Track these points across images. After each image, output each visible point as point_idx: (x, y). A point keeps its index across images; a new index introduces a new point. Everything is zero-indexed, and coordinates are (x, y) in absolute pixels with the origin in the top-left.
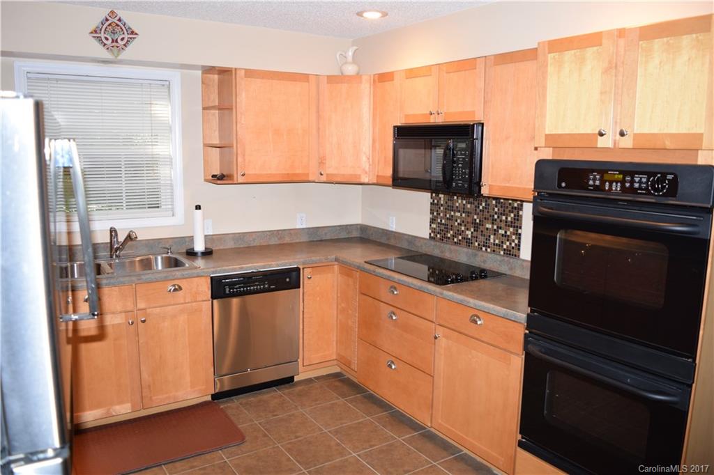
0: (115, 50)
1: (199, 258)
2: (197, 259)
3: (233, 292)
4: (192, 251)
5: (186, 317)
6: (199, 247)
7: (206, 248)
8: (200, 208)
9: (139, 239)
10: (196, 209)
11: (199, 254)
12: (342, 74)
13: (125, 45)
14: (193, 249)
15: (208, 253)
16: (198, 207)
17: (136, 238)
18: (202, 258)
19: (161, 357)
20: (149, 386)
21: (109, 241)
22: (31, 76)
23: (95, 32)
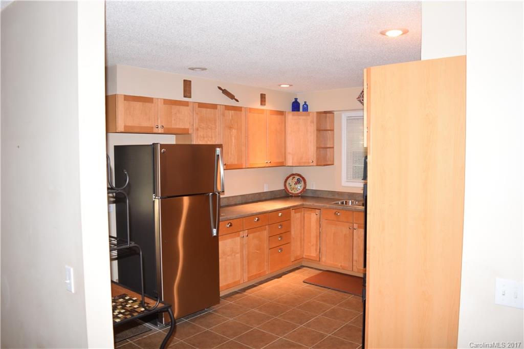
22: (348, 118)
23: (359, 98)
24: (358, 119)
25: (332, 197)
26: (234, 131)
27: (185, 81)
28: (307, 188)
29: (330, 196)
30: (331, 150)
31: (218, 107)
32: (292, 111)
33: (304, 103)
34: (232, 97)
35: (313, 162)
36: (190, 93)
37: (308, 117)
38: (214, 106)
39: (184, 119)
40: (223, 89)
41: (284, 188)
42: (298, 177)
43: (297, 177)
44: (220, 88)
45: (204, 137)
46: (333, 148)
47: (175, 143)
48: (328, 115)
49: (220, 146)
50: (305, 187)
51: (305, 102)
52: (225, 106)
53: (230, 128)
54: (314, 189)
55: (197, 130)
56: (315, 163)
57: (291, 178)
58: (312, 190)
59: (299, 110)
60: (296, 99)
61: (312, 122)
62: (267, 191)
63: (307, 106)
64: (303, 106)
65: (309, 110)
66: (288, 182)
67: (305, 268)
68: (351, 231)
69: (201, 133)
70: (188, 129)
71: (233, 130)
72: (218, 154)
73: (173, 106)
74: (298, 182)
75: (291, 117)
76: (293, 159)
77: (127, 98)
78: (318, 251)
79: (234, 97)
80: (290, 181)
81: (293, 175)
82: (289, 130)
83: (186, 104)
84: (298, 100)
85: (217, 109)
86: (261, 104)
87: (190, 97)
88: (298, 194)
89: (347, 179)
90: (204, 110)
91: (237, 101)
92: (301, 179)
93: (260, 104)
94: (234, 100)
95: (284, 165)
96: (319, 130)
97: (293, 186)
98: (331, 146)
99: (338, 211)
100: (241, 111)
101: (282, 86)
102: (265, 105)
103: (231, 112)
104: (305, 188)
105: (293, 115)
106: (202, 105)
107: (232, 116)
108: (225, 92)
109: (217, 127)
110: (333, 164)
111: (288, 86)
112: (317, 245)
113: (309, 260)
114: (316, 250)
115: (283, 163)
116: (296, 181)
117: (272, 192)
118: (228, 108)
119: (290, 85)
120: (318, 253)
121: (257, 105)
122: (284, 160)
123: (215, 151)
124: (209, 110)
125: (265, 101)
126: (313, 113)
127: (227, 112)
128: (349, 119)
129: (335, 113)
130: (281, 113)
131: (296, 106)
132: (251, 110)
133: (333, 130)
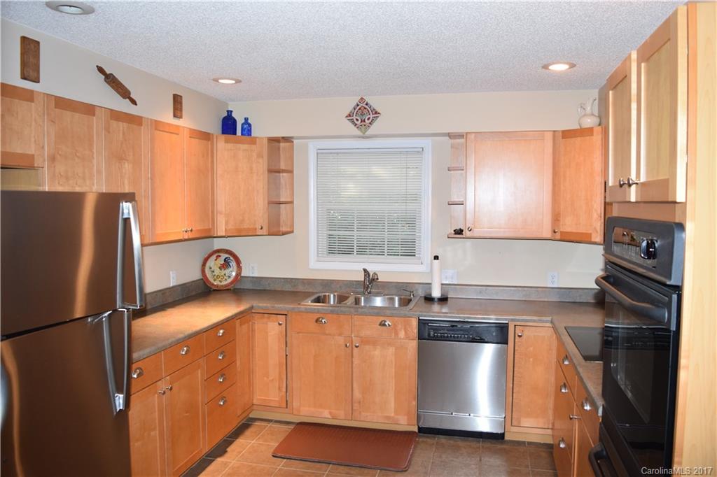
0: (363, 128)
1: (436, 304)
2: (434, 304)
3: (437, 336)
4: (429, 297)
5: (394, 350)
6: (436, 293)
7: (442, 295)
8: (438, 259)
9: (379, 280)
10: (435, 259)
11: (436, 300)
12: (580, 126)
13: (370, 123)
14: (431, 295)
15: (443, 300)
16: (436, 258)
17: (377, 279)
18: (439, 304)
19: (370, 380)
20: (360, 402)
21: (363, 280)
22: (319, 151)
23: (350, 115)
24: (338, 153)
25: (292, 290)
26: (127, 167)
27: (24, 39)
28: (242, 275)
29: (288, 288)
30: (288, 205)
31: (97, 111)
32: (223, 133)
33: (243, 121)
34: (125, 93)
35: (262, 228)
36: (37, 70)
37: (254, 146)
38: (89, 109)
39: (23, 132)
40: (108, 72)
41: (202, 277)
42: (227, 256)
43: (224, 256)
44: (101, 70)
45: (67, 178)
46: (292, 202)
48: (282, 145)
50: (240, 273)
51: (246, 119)
52: (112, 110)
53: (121, 159)
54: (256, 275)
55: (53, 159)
56: (265, 231)
57: (214, 257)
58: (253, 277)
59: (235, 133)
60: (230, 112)
61: (260, 156)
62: (175, 284)
63: (250, 125)
64: (242, 125)
65: (254, 134)
66: (208, 265)
67: (257, 423)
68: (349, 350)
70: (32, 156)
71: (126, 164)
72: (125, 216)
74: (226, 264)
75: (223, 145)
76: (227, 223)
78: (284, 390)
79: (130, 93)
80: (211, 263)
81: (218, 251)
82: (220, 169)
83: (27, 95)
84: (233, 115)
85: (94, 115)
86: (175, 116)
87: (37, 81)
88: (226, 286)
89: (318, 256)
90: (67, 115)
91: (134, 102)
92: (231, 258)
93: (172, 114)
94: (127, 100)
95: (212, 235)
96: (270, 171)
97: (217, 272)
98: (289, 200)
99: (322, 315)
100: (140, 124)
101: (221, 81)
102: (181, 117)
103: (122, 126)
104: (238, 274)
105: (227, 142)
106: (62, 104)
107: (124, 134)
108: (111, 80)
109: (95, 156)
110: (292, 232)
111: (233, 82)
112: (280, 379)
113: (266, 407)
114: (280, 389)
115: (209, 230)
116: (223, 262)
117: (183, 286)
118: (116, 115)
119: (238, 81)
120: (284, 394)
121: (167, 117)
122: (211, 227)
123: (116, 209)
124: (77, 115)
125: (181, 110)
126: (262, 138)
127: (114, 124)
128: (320, 153)
129: (295, 141)
130: (206, 136)
131: (229, 125)
132: (157, 125)
133: (291, 172)
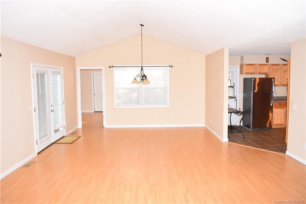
27: (267, 58)
34: (286, 61)
36: (268, 61)
38: (278, 65)
39: (266, 69)
40: (282, 58)
44: (280, 58)
47: (264, 77)
49: (274, 78)
55: (271, 73)
69: (272, 74)
70: (267, 73)
73: (262, 66)
77: (246, 65)
83: (267, 65)
87: (268, 62)
90: (274, 66)
106: (272, 65)
108: (283, 60)
118: (284, 65)
123: (272, 80)
124: (276, 66)
